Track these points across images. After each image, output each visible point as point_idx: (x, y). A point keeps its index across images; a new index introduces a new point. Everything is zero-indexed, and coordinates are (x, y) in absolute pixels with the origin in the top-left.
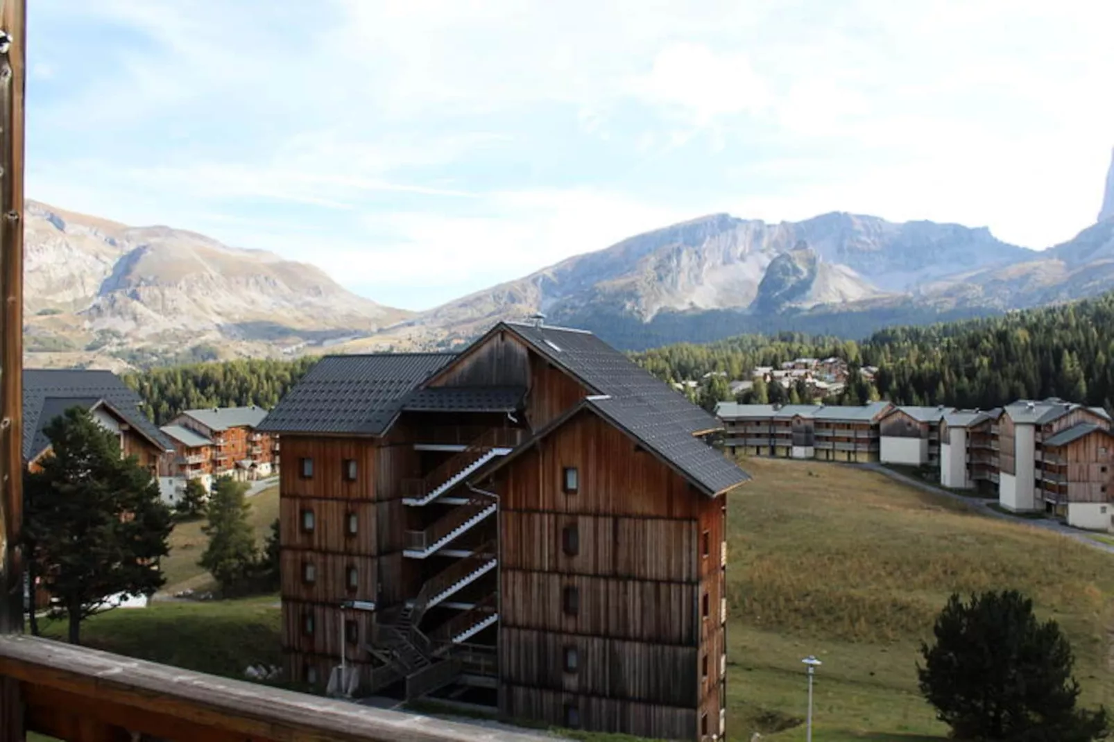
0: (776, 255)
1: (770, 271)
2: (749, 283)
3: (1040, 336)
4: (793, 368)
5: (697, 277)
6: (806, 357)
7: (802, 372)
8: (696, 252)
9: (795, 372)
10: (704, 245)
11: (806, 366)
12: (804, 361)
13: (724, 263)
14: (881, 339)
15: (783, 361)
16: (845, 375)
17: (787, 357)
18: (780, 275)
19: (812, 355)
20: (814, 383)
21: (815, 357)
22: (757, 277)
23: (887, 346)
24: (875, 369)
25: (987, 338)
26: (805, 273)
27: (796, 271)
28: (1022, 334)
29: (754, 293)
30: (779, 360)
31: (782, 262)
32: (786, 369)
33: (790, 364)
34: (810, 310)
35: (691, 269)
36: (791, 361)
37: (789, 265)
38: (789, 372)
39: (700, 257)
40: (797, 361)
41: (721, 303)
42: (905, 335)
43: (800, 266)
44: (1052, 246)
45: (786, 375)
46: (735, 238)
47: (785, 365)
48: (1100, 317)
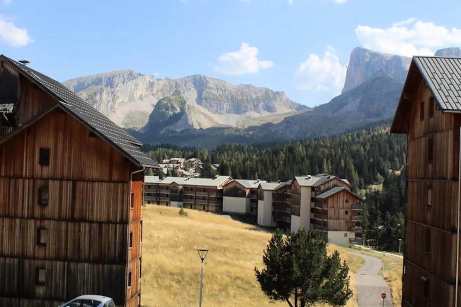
0: (161, 98)
1: (158, 106)
2: (143, 113)
3: (310, 151)
4: (170, 163)
5: (112, 108)
6: (178, 157)
7: (176, 165)
8: (113, 92)
9: (171, 165)
10: (118, 88)
11: (178, 162)
12: (176, 159)
13: (130, 100)
14: (221, 150)
15: (164, 158)
16: (201, 168)
17: (166, 157)
18: (164, 110)
19: (181, 156)
20: (182, 172)
21: (183, 157)
22: (150, 110)
23: (226, 152)
24: (218, 165)
25: (282, 150)
26: (178, 110)
27: (173, 108)
28: (300, 149)
29: (147, 121)
30: (161, 158)
31: (165, 102)
32: (165, 164)
33: (168, 161)
34: (182, 132)
35: (108, 102)
36: (168, 159)
37: (169, 105)
38: (167, 165)
39: (114, 96)
40: (172, 159)
41: (125, 124)
42: (235, 148)
43: (175, 105)
44: (318, 105)
45: (166, 167)
46: (136, 85)
47: (165, 161)
48: (342, 144)
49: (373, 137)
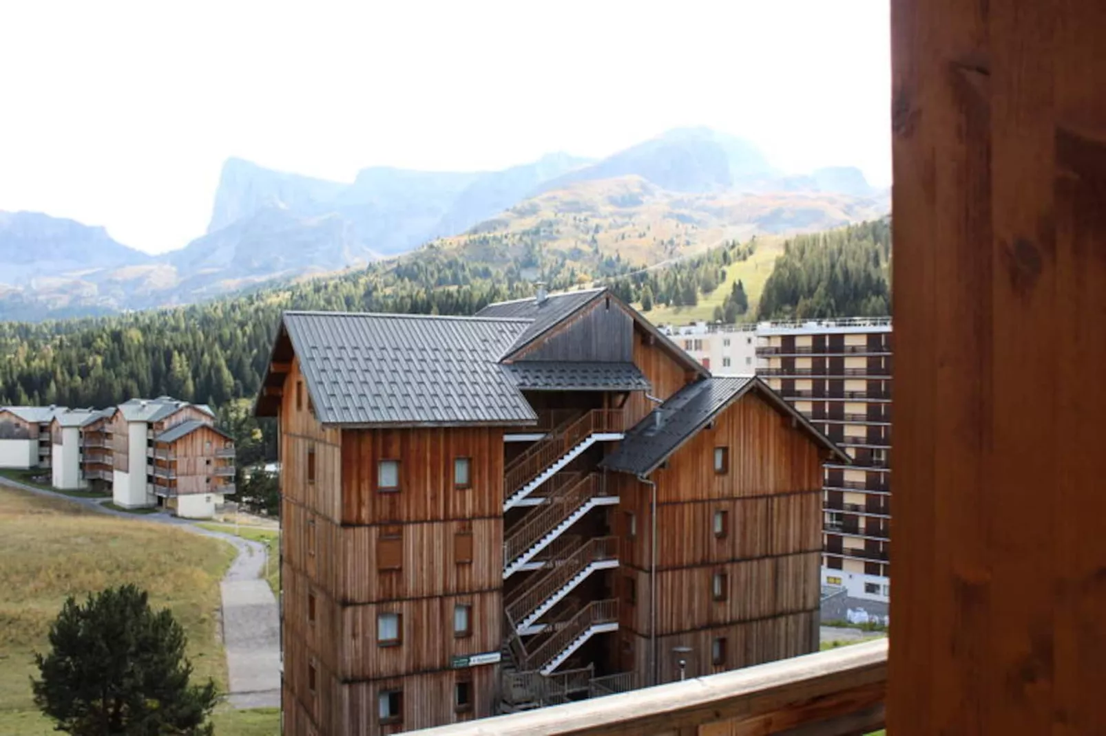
3: (152, 338)
25: (101, 337)
28: (135, 335)
42: (12, 331)
48: (206, 321)
49: (257, 311)
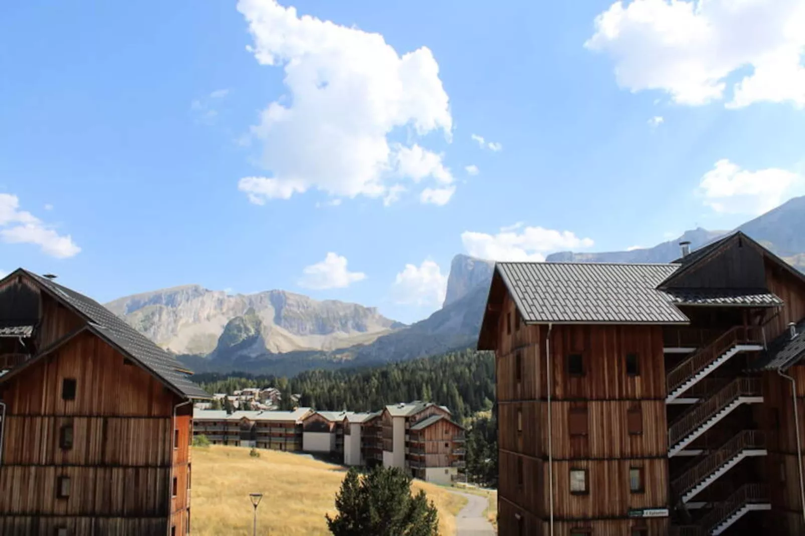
0: (233, 317)
1: (228, 328)
2: (211, 336)
3: (407, 376)
4: (242, 394)
5: (173, 331)
6: (252, 387)
7: (249, 397)
8: (174, 312)
9: (243, 397)
10: (180, 307)
11: (252, 394)
12: (249, 390)
13: (195, 321)
14: (302, 378)
15: (235, 389)
16: (278, 400)
17: (238, 387)
18: (235, 332)
19: (255, 386)
20: (257, 405)
21: (258, 387)
22: (219, 332)
23: (308, 381)
24: (299, 396)
25: (375, 375)
26: (253, 332)
27: (247, 329)
28: (396, 374)
29: (215, 344)
30: (232, 388)
31: (237, 323)
32: (237, 395)
33: (239, 392)
34: (257, 357)
35: (169, 324)
36: (241, 390)
37: (242, 326)
38: (238, 397)
39: (176, 316)
40: (245, 390)
41: (190, 350)
42: (320, 375)
43: (249, 326)
44: (416, 322)
45: (237, 399)
46: (203, 303)
47: (236, 392)
48: (444, 365)
49: (478, 357)
